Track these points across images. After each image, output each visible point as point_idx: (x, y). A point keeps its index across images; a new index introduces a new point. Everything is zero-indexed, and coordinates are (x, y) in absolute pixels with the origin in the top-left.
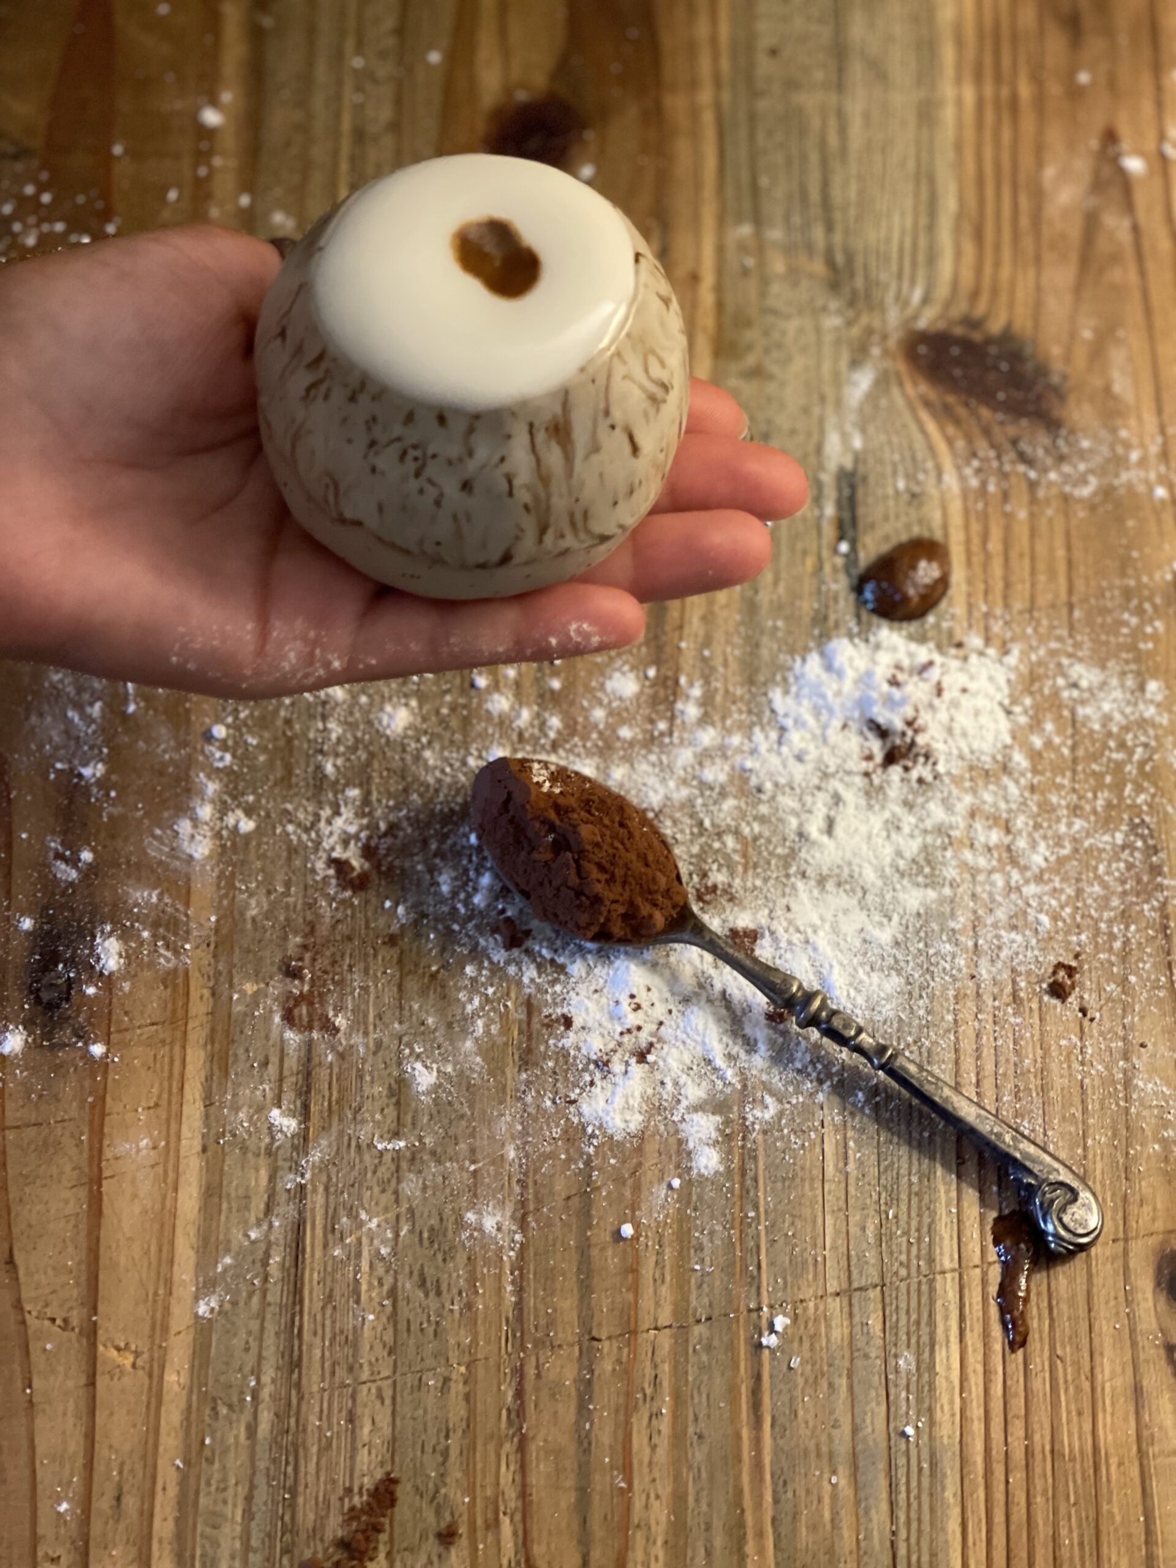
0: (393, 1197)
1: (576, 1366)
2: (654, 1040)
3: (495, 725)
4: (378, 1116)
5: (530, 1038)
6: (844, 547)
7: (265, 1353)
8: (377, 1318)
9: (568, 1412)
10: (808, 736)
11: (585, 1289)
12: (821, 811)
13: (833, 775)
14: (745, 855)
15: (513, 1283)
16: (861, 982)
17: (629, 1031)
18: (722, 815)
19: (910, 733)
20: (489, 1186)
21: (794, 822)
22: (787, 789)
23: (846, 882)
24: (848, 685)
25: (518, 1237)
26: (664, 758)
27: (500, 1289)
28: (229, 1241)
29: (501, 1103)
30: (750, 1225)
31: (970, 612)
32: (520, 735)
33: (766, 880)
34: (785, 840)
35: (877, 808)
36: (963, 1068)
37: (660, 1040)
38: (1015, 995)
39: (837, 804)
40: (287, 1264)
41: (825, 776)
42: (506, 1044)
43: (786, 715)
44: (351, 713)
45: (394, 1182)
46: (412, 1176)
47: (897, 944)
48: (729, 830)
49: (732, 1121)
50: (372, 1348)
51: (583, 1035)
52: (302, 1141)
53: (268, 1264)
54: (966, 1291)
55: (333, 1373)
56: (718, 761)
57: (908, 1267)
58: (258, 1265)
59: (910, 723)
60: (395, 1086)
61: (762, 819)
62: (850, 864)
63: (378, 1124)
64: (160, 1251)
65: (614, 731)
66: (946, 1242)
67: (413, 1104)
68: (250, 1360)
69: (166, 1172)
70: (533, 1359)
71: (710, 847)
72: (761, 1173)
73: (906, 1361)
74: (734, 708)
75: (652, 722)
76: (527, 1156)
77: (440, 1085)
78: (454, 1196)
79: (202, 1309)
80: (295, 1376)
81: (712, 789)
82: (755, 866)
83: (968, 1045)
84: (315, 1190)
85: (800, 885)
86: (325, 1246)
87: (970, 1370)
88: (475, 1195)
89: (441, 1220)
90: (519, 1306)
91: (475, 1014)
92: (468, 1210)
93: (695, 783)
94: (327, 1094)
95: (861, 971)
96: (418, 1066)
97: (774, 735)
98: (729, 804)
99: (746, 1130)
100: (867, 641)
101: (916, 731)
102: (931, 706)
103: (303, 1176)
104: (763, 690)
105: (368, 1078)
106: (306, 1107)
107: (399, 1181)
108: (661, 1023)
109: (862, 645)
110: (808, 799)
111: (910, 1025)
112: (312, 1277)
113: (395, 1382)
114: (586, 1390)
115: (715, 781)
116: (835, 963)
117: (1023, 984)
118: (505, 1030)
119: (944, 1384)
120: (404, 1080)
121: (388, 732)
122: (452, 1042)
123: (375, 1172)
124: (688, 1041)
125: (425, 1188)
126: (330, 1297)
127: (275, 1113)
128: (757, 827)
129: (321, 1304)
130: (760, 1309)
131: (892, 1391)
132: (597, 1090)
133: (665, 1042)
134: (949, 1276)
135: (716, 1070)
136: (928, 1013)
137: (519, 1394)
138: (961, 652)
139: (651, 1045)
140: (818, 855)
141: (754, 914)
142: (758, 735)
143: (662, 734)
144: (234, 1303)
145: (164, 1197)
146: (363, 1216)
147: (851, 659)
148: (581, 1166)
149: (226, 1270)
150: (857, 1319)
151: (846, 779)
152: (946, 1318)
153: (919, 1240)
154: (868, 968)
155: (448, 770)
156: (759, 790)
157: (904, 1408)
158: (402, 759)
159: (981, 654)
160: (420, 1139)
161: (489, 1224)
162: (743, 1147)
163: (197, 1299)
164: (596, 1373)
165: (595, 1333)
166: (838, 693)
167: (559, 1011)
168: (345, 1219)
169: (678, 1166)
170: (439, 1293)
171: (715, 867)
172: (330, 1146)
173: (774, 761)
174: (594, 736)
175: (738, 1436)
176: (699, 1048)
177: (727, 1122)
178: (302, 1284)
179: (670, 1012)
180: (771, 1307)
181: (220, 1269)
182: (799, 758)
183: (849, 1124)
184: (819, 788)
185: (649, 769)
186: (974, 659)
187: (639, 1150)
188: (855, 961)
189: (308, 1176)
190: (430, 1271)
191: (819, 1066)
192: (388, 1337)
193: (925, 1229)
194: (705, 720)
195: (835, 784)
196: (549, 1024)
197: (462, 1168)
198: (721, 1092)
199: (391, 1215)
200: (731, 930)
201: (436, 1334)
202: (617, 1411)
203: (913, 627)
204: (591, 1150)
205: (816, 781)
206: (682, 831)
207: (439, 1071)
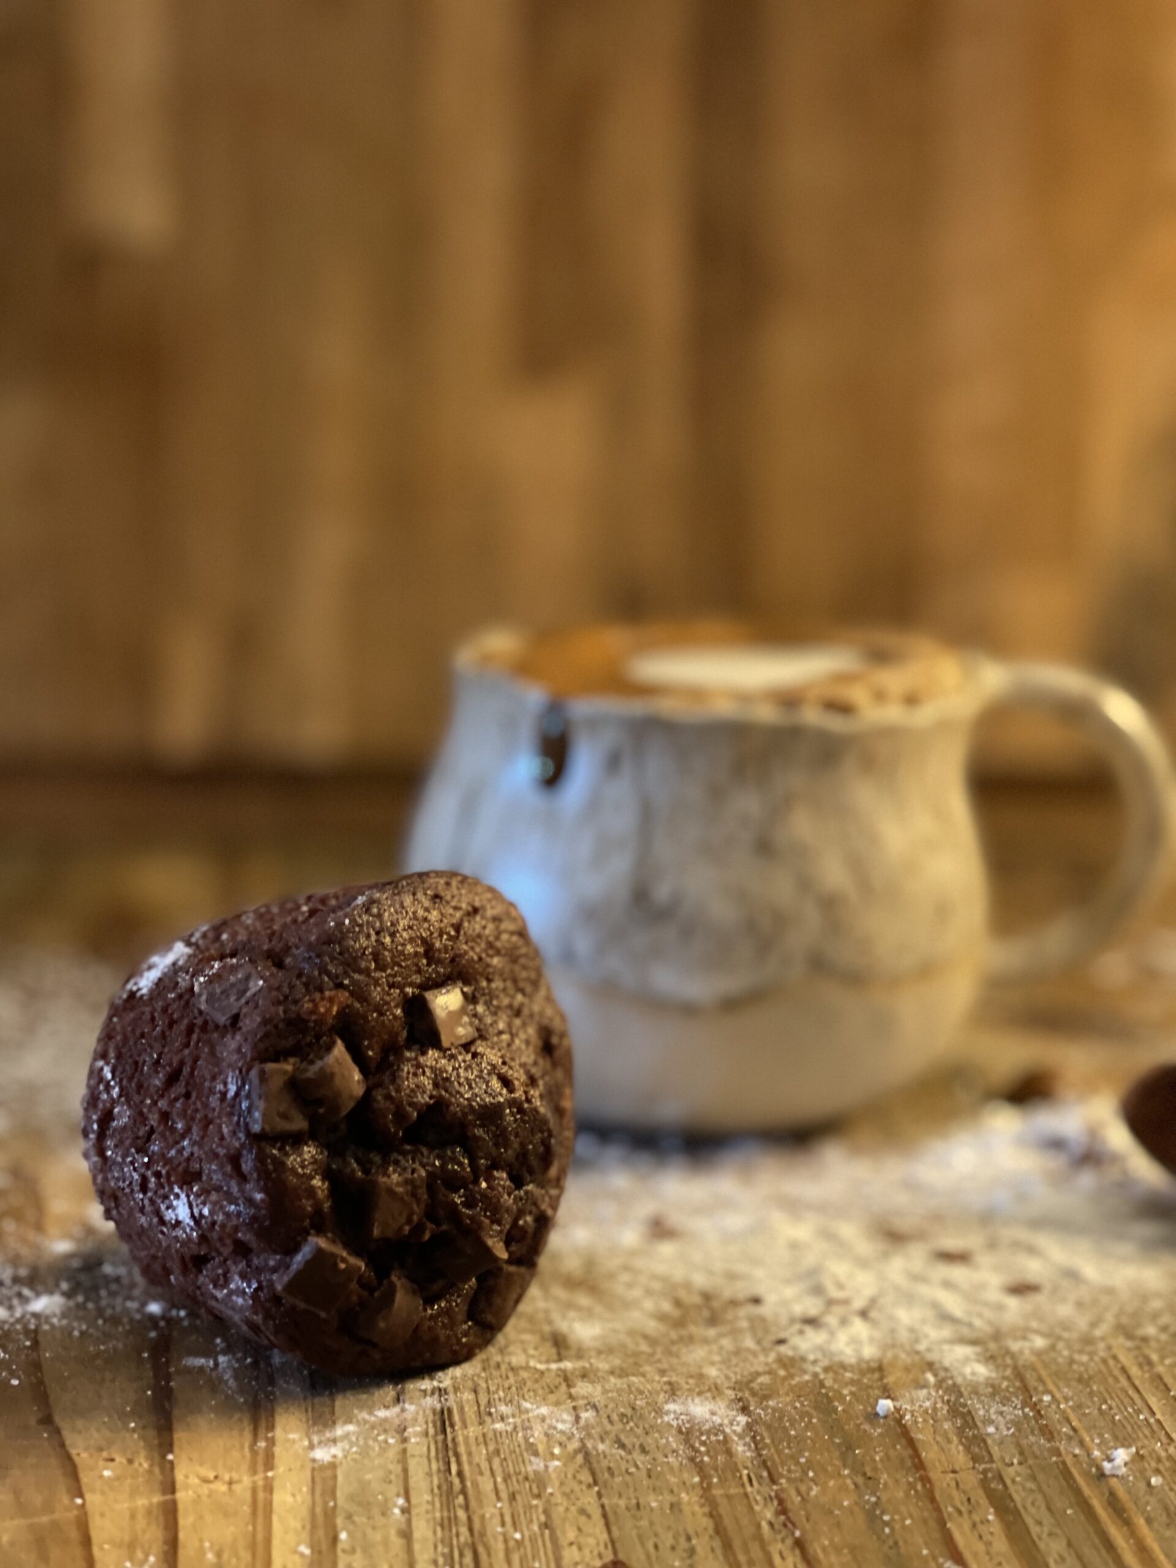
0: (565, 1396)
1: (854, 1493)
4: (532, 1352)
7: (413, 1485)
8: (565, 1465)
11: (847, 1446)
15: (745, 1445)
20: (690, 1390)
25: (743, 1419)
27: (729, 1453)
28: (349, 1417)
29: (689, 1345)
30: (1048, 1407)
40: (431, 1431)
45: (564, 1387)
46: (586, 1384)
49: (992, 1349)
50: (562, 1484)
51: (779, 1306)
53: (405, 1429)
55: (513, 1497)
58: (392, 1432)
60: (549, 1336)
63: (530, 1356)
67: (576, 1346)
68: (393, 1489)
70: (792, 1490)
72: (1045, 1377)
76: (736, 1374)
77: (608, 1335)
78: (647, 1397)
79: (320, 1455)
80: (460, 1500)
86: (482, 1423)
88: (674, 1395)
89: (634, 1409)
90: (759, 1458)
92: (666, 1402)
96: (576, 1324)
99: (1013, 1354)
107: (570, 1387)
113: (603, 1506)
114: (874, 1508)
120: (559, 1333)
122: (614, 1313)
123: (536, 1382)
125: (605, 1391)
126: (496, 1453)
129: (484, 1456)
130: (1089, 1452)
132: (810, 1334)
137: (782, 1512)
139: (871, 1307)
144: (364, 1453)
146: (527, 1405)
148: (808, 1377)
149: (347, 1436)
160: (590, 1364)
161: (699, 1411)
162: (1014, 1364)
163: (312, 1447)
164: (884, 1499)
165: (871, 1476)
167: (743, 1296)
168: (503, 1407)
170: (645, 1452)
175: (1103, 1531)
177: (986, 1350)
178: (455, 1444)
180: (1103, 1449)
181: (339, 1431)
187: (879, 1368)
190: (628, 1439)
192: (586, 1477)
197: (651, 1380)
199: (566, 1406)
201: (649, 1476)
202: (924, 1520)
207: (603, 1327)
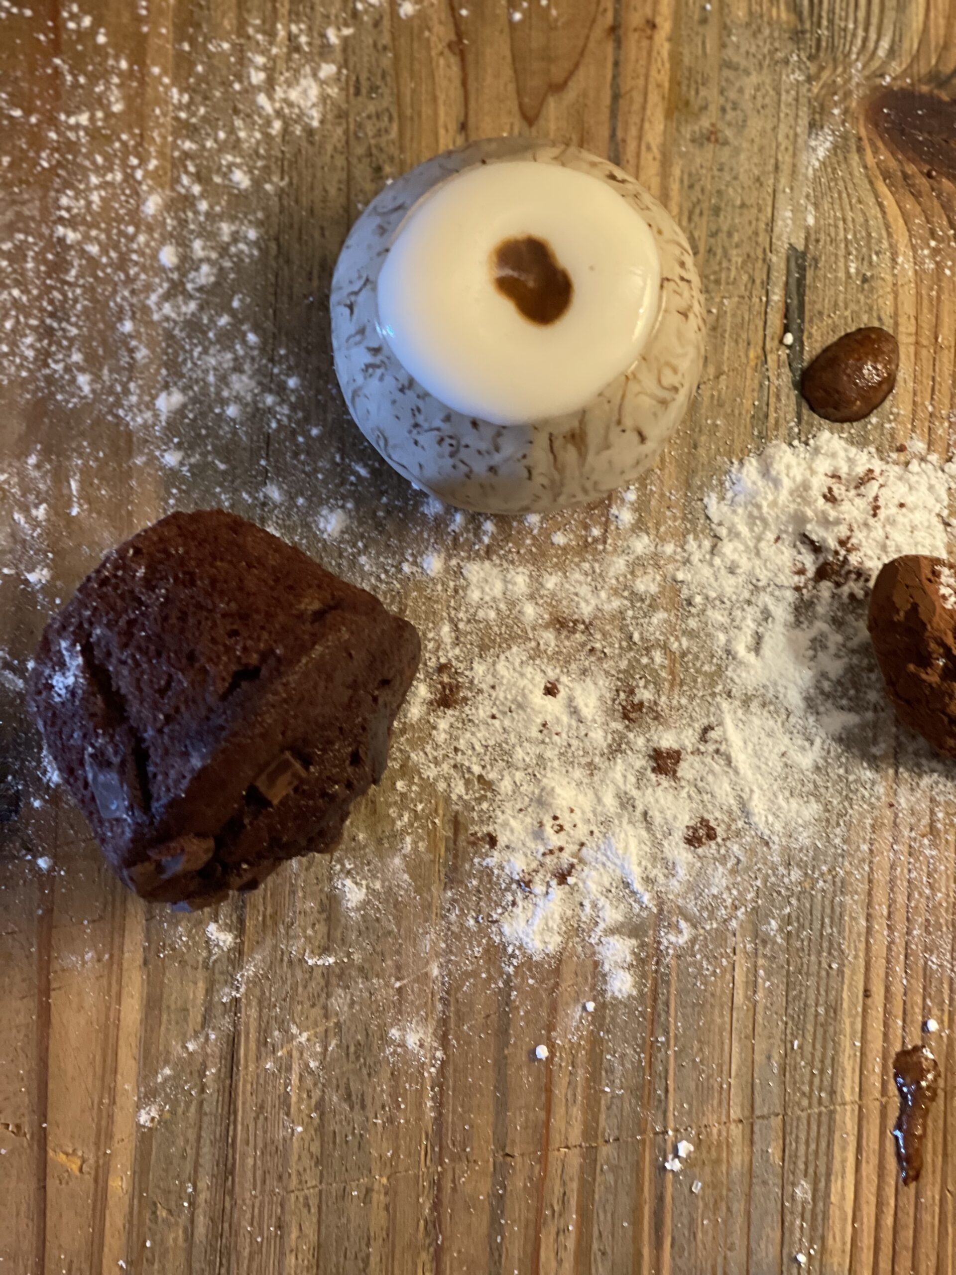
0: (322, 1012)
1: (489, 1180)
2: (575, 861)
3: (431, 530)
4: (309, 932)
5: (456, 857)
6: (789, 339)
7: (201, 1161)
8: (305, 1130)
9: (480, 1223)
10: (741, 547)
11: (502, 1106)
12: (749, 626)
13: (764, 589)
14: (672, 673)
15: (433, 1099)
16: (779, 808)
17: (551, 852)
18: (651, 629)
19: (843, 552)
20: (413, 1003)
21: (722, 638)
22: (717, 602)
23: (771, 703)
24: (784, 496)
25: (439, 1054)
26: (596, 565)
27: (419, 1105)
28: (168, 1052)
29: (426, 921)
30: (659, 1049)
31: (914, 412)
32: (455, 540)
33: (692, 698)
34: (713, 656)
35: (804, 626)
36: (875, 900)
37: (581, 861)
38: (932, 825)
39: (766, 620)
40: (222, 1076)
41: (756, 589)
42: (433, 861)
43: (720, 524)
44: (289, 516)
45: (323, 996)
46: (340, 991)
47: (818, 768)
48: (657, 644)
49: (647, 945)
50: (300, 1158)
51: (507, 854)
52: (237, 955)
54: (864, 1123)
55: (264, 1182)
56: (650, 570)
57: (810, 1098)
58: (196, 1075)
59: (842, 543)
60: (325, 901)
61: (691, 634)
62: (775, 684)
63: (308, 939)
64: (105, 1061)
65: (548, 537)
66: (849, 1073)
67: (343, 921)
68: (188, 1167)
69: (110, 984)
70: (449, 1175)
71: (638, 661)
72: (672, 998)
73: (803, 1191)
74: (668, 513)
75: (586, 527)
76: (450, 974)
77: (369, 902)
78: (380, 1012)
79: (144, 1118)
80: (229, 1183)
81: (643, 600)
82: (681, 685)
83: (881, 877)
84: (248, 1004)
85: (725, 705)
86: (258, 1058)
87: (863, 1201)
88: (400, 1012)
89: (367, 1035)
90: (439, 1119)
91: (403, 832)
92: (392, 1026)
93: (626, 594)
94: (261, 909)
95: (781, 797)
96: (348, 882)
97: (707, 544)
98: (660, 616)
99: (659, 954)
100: (807, 444)
101: (849, 551)
102: (866, 524)
103: (237, 989)
104: (699, 495)
105: (300, 894)
106: (241, 921)
107: (328, 996)
108: (582, 844)
109: (802, 448)
110: (738, 613)
111: (825, 854)
112: (244, 1088)
113: (321, 1191)
114: (498, 1203)
115: (647, 592)
116: (755, 788)
117: (940, 815)
118: (433, 847)
119: (837, 1213)
120: (335, 896)
121: (325, 536)
122: (381, 858)
123: (305, 987)
124: (608, 864)
125: (352, 1003)
126: (262, 1107)
127: (212, 928)
128: (685, 642)
129: (253, 1115)
130: (665, 1132)
131: (788, 1218)
132: (518, 911)
133: (585, 864)
134: (848, 1107)
135: (634, 893)
136: (844, 841)
137: (437, 1206)
138: (902, 457)
139: (572, 866)
140: (744, 675)
141: (678, 734)
142: (692, 544)
143: (596, 540)
144: (173, 1112)
145: (108, 1008)
146: (294, 1030)
147: (788, 467)
148: (501, 985)
149: (166, 1079)
150: (757, 1148)
151: (777, 593)
152: (844, 1149)
153: (822, 1072)
154: (787, 794)
155: (383, 576)
156: (690, 604)
157: (798, 1235)
158: (339, 565)
159: (923, 459)
160: (349, 955)
161: (412, 1040)
162: (656, 971)
163: (138, 1108)
164: (509, 1189)
165: (508, 1151)
166: (774, 504)
167: (485, 829)
168: (276, 1033)
169: (593, 988)
170: (363, 1107)
171: (642, 683)
172: (263, 960)
173: (707, 571)
174: (528, 542)
175: (639, 1254)
176: (618, 872)
177: (642, 945)
178: (236, 1094)
179: (592, 833)
180: (676, 1130)
181: (160, 1079)
182: (732, 571)
183: (760, 952)
184: (749, 602)
185: (581, 578)
186: (914, 466)
187: (557, 971)
188: (775, 787)
189: (242, 990)
190: (355, 1086)
191: (735, 892)
192: (315, 1148)
193: (828, 1061)
194: (639, 526)
195: (765, 599)
196: (475, 842)
197: (387, 985)
198: (638, 915)
199: (320, 1029)
200: (655, 750)
201: (359, 1146)
202: (527, 1227)
203: (854, 428)
204: (511, 970)
205: (746, 595)
206: (611, 645)
207: (368, 887)
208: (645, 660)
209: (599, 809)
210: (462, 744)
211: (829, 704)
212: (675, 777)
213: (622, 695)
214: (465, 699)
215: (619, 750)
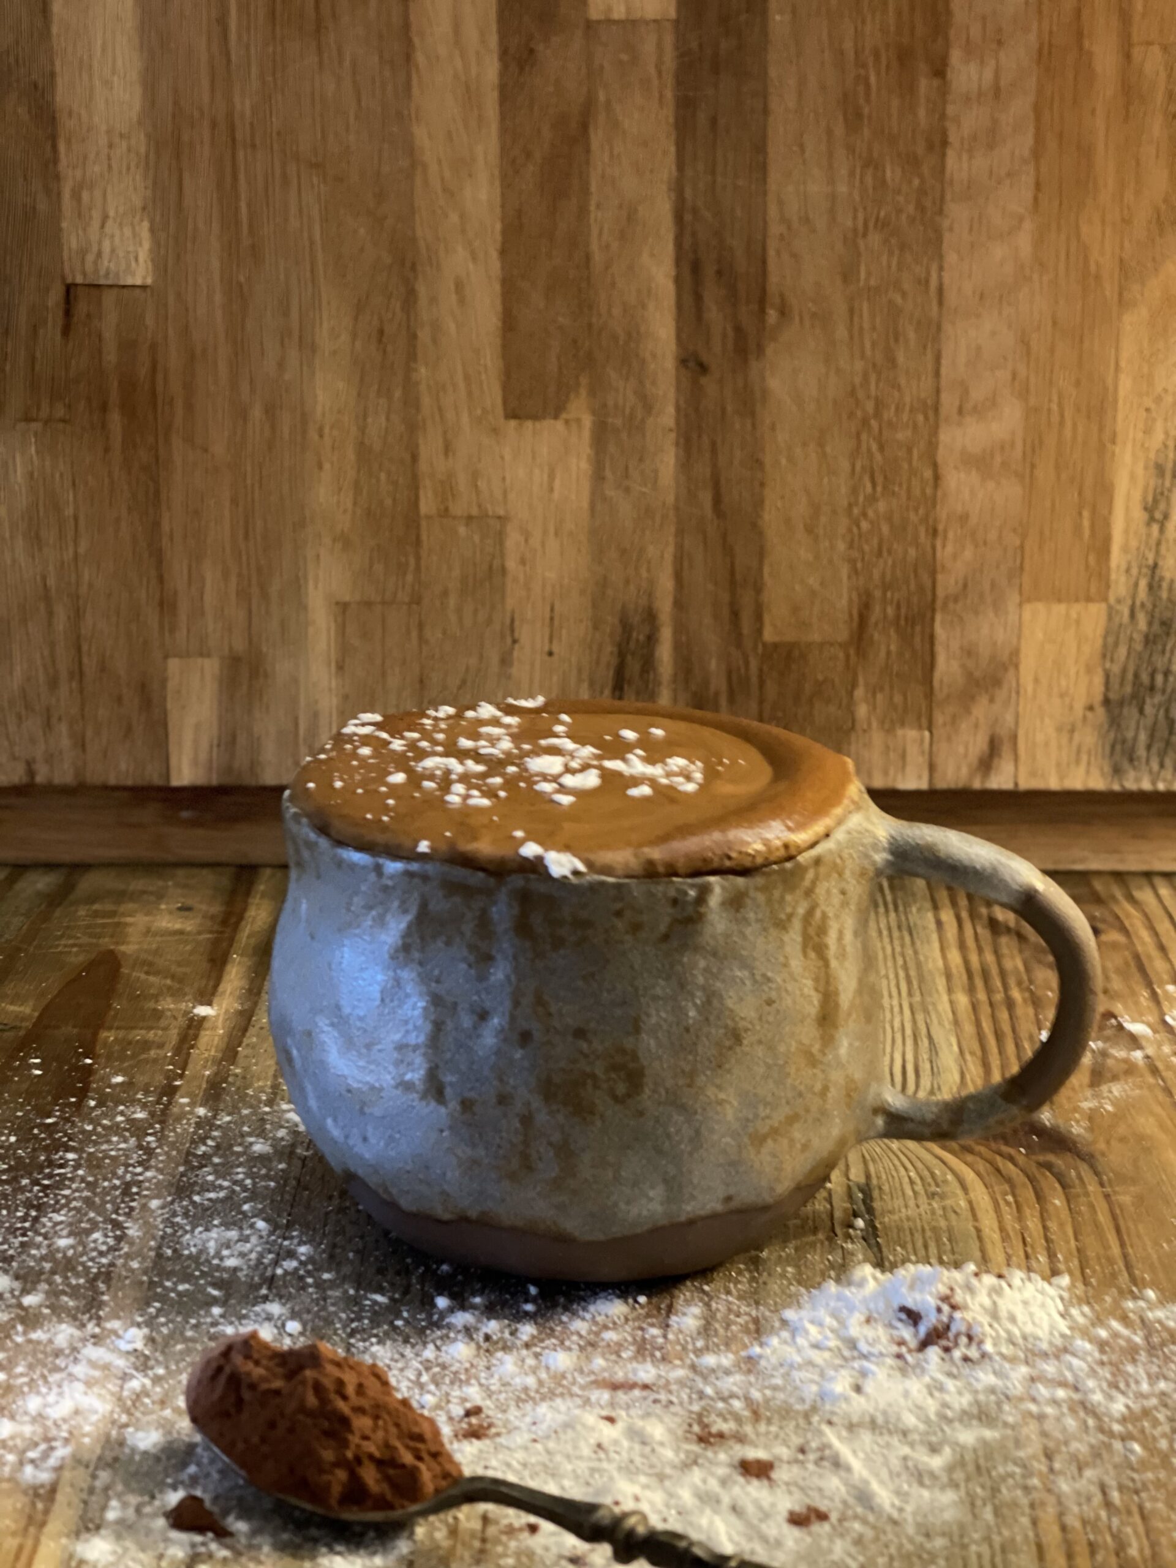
6: (859, 1224)
12: (845, 1379)
14: (755, 1413)
16: (908, 1495)
18: (726, 1387)
19: (946, 1310)
21: (813, 1388)
22: (804, 1367)
23: (882, 1427)
31: (1007, 1258)
33: (782, 1427)
34: (804, 1400)
35: (914, 1377)
39: (865, 1375)
43: (800, 1321)
47: (951, 1467)
48: (733, 1396)
59: (945, 1299)
62: (885, 1413)
71: (713, 1406)
75: (643, 1330)
82: (768, 1419)
97: (787, 1335)
98: (735, 1379)
101: (954, 1308)
102: (968, 1287)
104: (772, 1309)
110: (831, 1373)
128: (769, 1393)
140: (845, 1407)
141: (769, 1450)
143: (655, 1337)
171: (719, 1420)
173: (788, 1349)
182: (817, 1346)
184: (841, 1366)
188: (898, 1480)
195: (861, 1363)
200: (742, 1461)
203: (948, 1267)
206: (679, 1397)
208: (720, 1405)
209: (673, 1502)
210: (494, 1463)
211: (957, 1424)
212: (769, 1478)
213: (696, 1428)
214: (498, 1435)
215: (695, 1462)
